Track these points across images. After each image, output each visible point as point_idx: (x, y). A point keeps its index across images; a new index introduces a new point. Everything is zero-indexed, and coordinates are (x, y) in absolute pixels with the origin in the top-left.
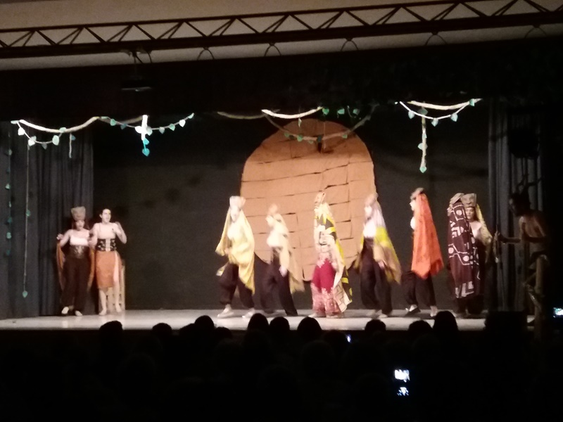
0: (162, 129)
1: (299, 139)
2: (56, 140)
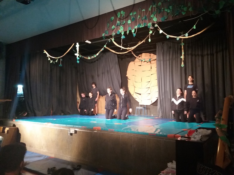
2: (57, 61)
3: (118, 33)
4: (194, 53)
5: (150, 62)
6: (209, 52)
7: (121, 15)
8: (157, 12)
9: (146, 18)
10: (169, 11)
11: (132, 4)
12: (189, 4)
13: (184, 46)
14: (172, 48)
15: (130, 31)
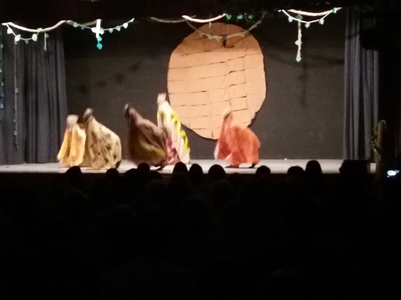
0: (111, 30)
1: (210, 37)
2: (35, 38)
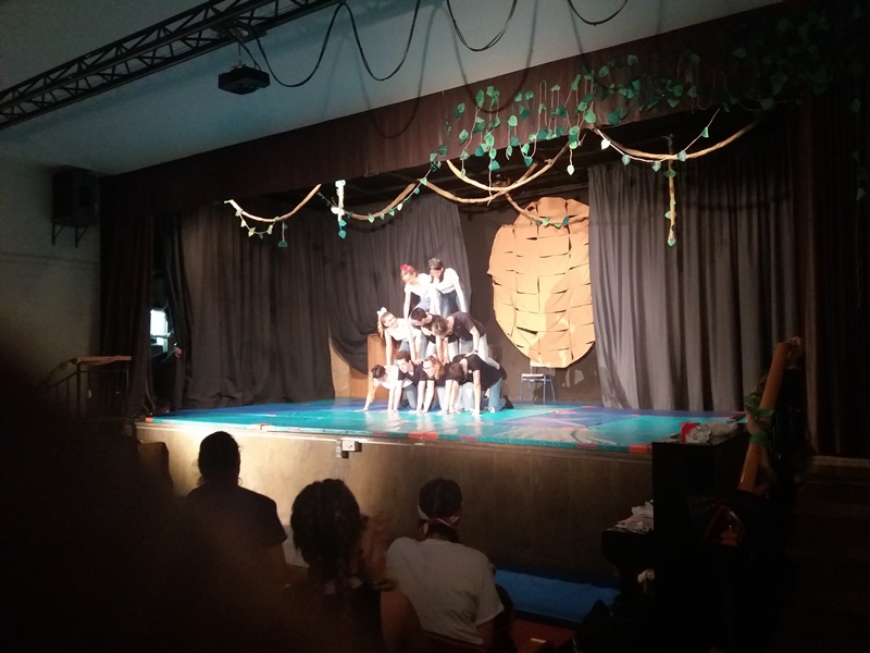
2: (270, 230)
3: (478, 154)
4: (707, 200)
5: (567, 227)
6: (754, 198)
7: (486, 97)
8: (595, 95)
9: (562, 113)
10: (630, 96)
11: (522, 67)
12: (689, 79)
13: (675, 179)
14: (638, 183)
15: (517, 149)
